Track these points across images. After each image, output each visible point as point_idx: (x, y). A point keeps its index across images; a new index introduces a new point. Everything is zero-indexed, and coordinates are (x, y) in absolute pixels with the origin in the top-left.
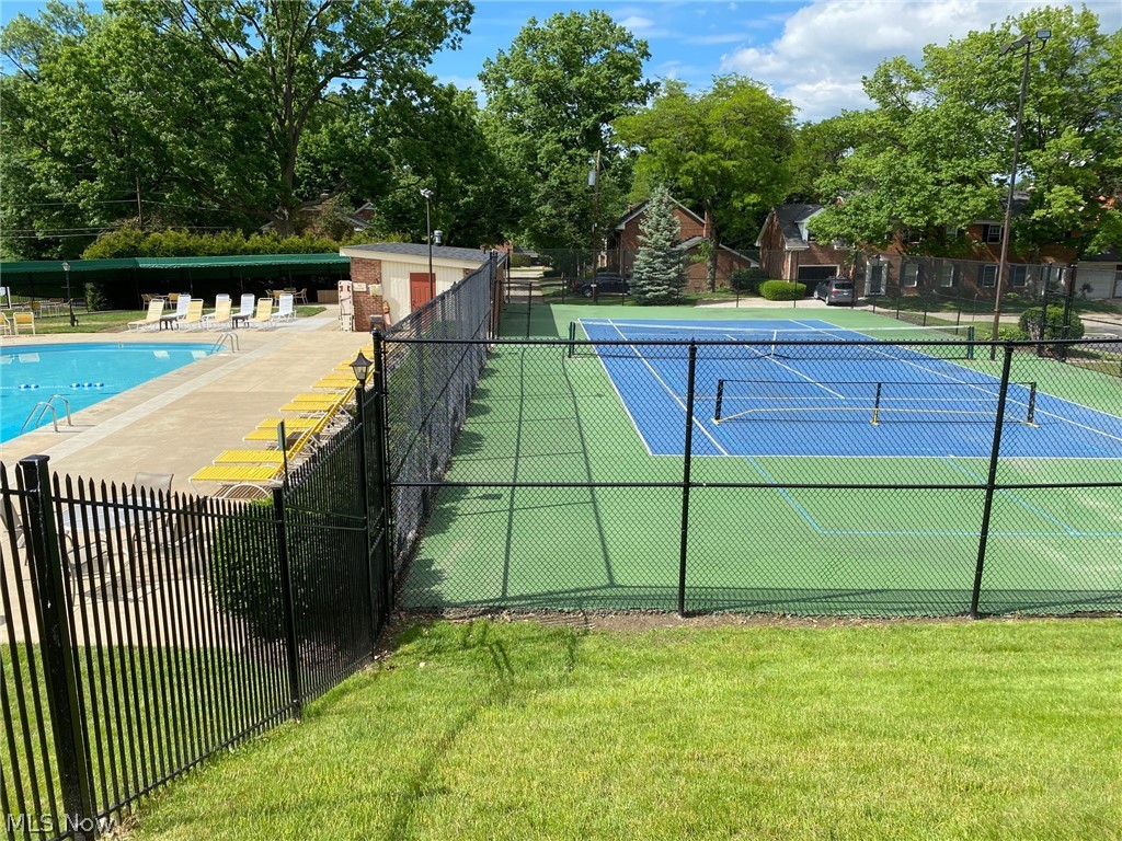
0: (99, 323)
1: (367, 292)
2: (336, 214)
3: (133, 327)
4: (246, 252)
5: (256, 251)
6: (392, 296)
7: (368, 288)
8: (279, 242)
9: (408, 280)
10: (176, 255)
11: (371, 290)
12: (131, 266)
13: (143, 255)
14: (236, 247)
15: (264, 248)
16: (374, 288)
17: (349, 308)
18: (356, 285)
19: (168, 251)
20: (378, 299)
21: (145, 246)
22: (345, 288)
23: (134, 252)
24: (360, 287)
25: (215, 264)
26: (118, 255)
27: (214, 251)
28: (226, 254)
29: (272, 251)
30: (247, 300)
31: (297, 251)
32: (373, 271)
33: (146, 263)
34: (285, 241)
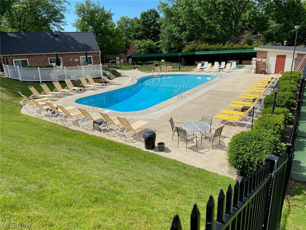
0: (185, 69)
1: (261, 61)
2: (249, 37)
3: (193, 70)
4: (223, 49)
5: (226, 49)
6: (269, 63)
7: (261, 60)
8: (233, 46)
9: (276, 58)
10: (205, 51)
11: (262, 61)
12: (193, 54)
13: (196, 51)
14: (220, 48)
15: (228, 48)
16: (264, 60)
17: (254, 66)
18: (258, 59)
19: (202, 50)
20: (264, 64)
21: (197, 48)
22: (254, 60)
23: (194, 50)
24: (259, 60)
25: (215, 53)
26: (190, 51)
27: (215, 49)
28: (217, 50)
29: (231, 49)
30: (223, 63)
31: (238, 49)
32: (264, 54)
33: (197, 53)
34: (235, 46)
